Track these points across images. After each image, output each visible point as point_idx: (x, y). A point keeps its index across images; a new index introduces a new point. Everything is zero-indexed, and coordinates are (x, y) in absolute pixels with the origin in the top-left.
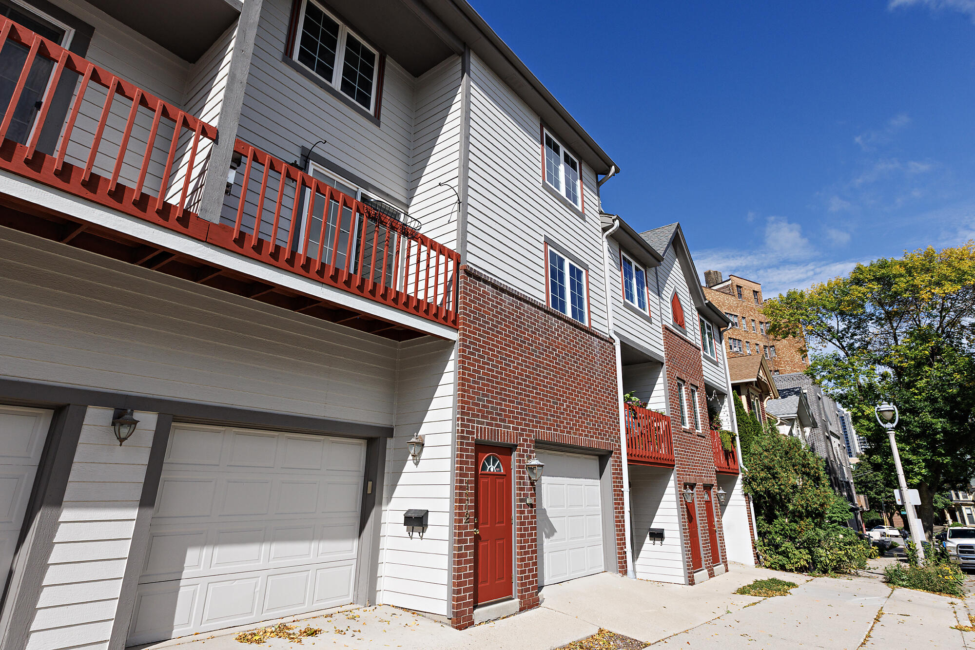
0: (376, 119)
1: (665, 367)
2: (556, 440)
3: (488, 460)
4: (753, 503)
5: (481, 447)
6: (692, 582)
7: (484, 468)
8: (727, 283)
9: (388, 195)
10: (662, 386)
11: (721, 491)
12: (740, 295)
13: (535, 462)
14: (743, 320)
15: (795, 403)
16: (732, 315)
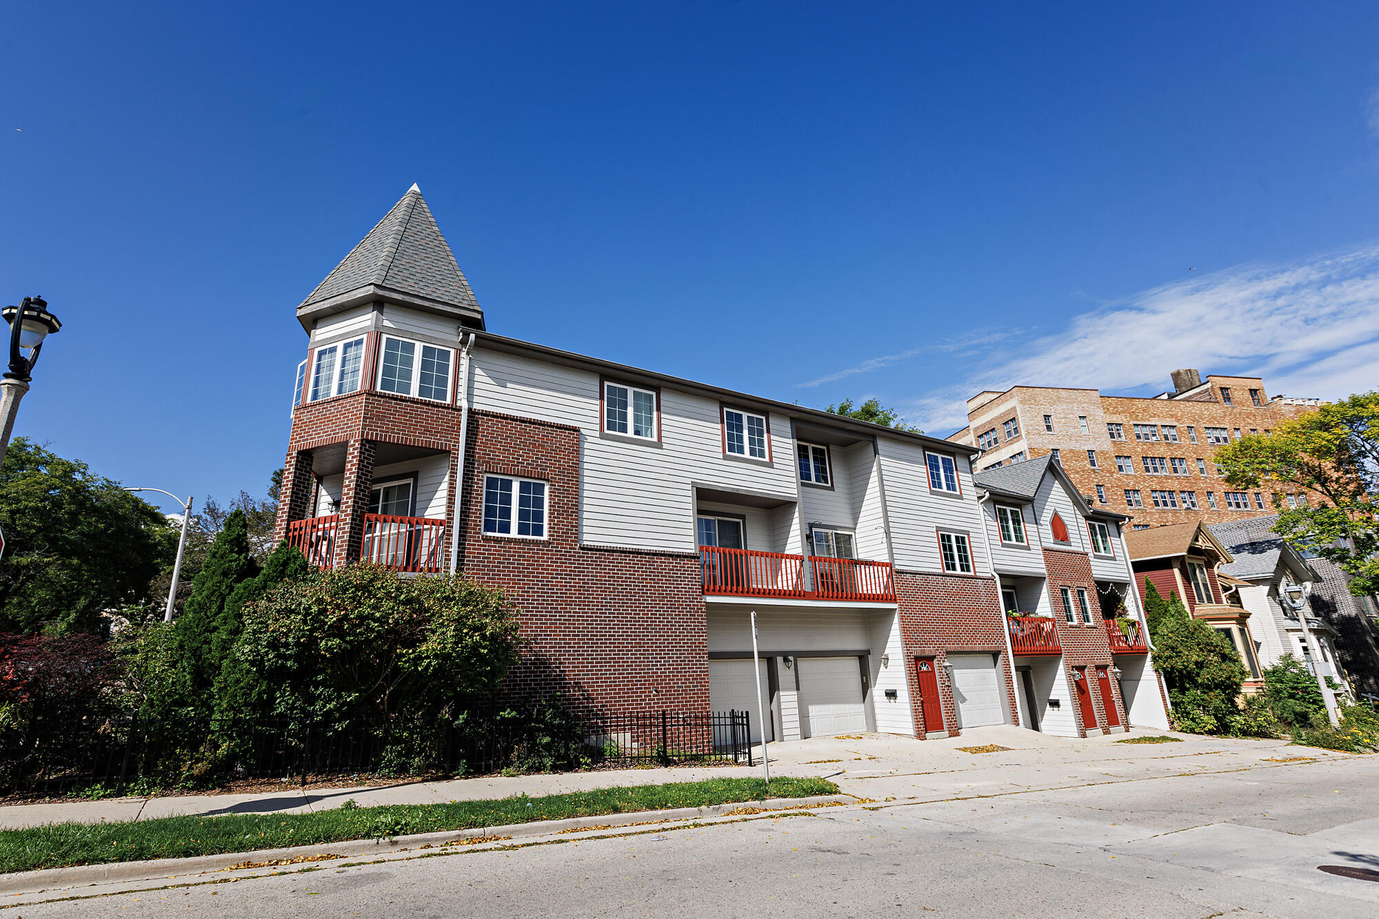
0: (832, 488)
1: (1047, 580)
2: (959, 649)
3: (922, 664)
4: (1165, 677)
5: (918, 659)
6: (1084, 736)
7: (920, 669)
8: (1205, 387)
9: (845, 528)
10: (1046, 595)
11: (1117, 670)
12: (1227, 399)
13: (947, 664)
14: (1236, 432)
15: (1274, 559)
16: (1218, 428)
